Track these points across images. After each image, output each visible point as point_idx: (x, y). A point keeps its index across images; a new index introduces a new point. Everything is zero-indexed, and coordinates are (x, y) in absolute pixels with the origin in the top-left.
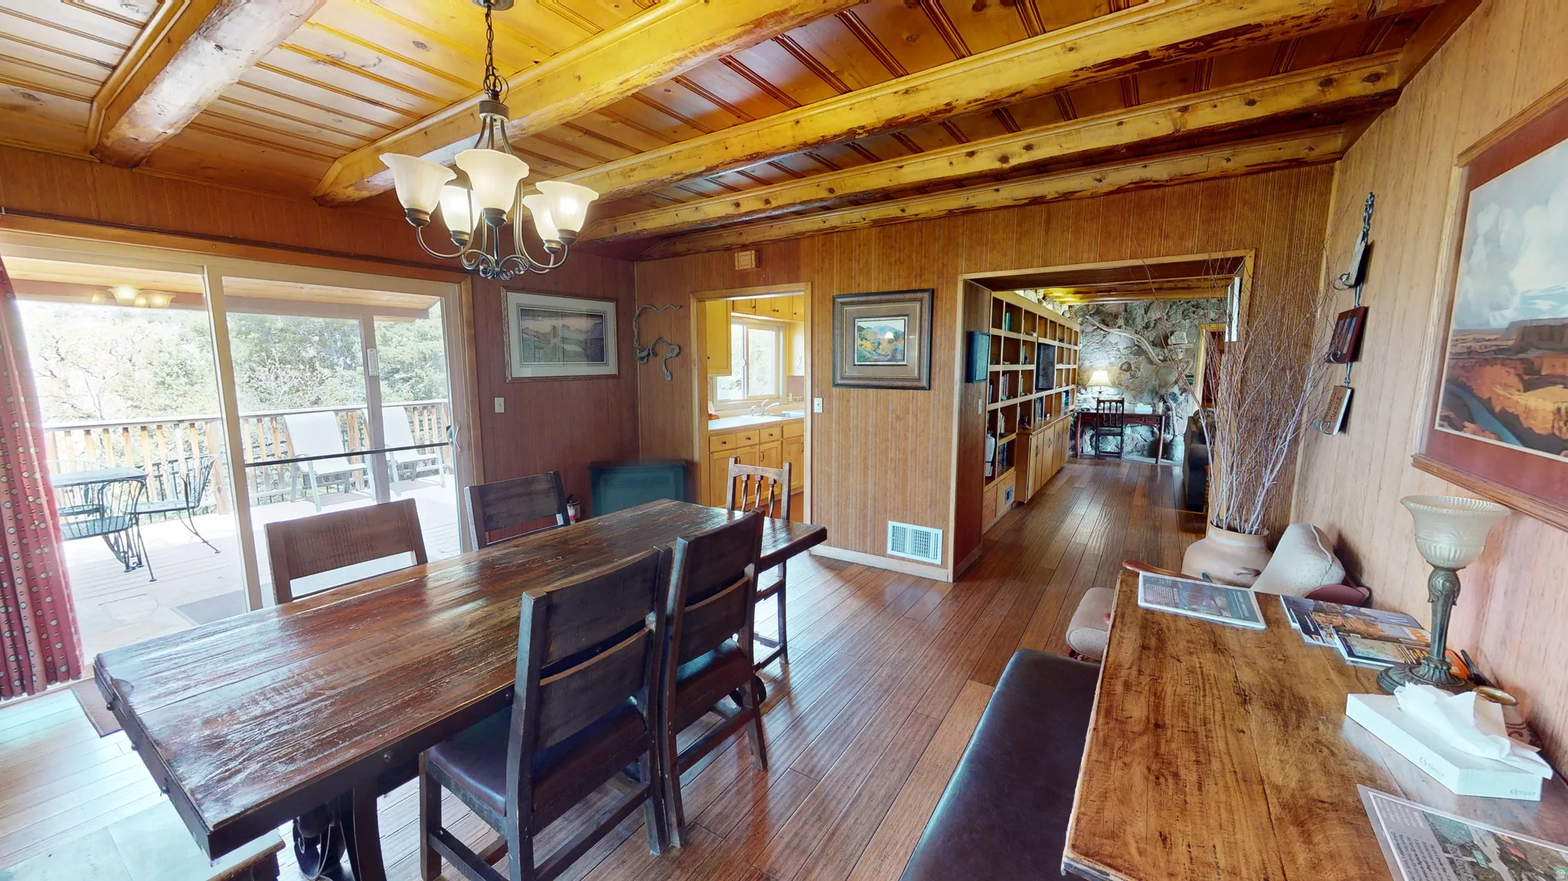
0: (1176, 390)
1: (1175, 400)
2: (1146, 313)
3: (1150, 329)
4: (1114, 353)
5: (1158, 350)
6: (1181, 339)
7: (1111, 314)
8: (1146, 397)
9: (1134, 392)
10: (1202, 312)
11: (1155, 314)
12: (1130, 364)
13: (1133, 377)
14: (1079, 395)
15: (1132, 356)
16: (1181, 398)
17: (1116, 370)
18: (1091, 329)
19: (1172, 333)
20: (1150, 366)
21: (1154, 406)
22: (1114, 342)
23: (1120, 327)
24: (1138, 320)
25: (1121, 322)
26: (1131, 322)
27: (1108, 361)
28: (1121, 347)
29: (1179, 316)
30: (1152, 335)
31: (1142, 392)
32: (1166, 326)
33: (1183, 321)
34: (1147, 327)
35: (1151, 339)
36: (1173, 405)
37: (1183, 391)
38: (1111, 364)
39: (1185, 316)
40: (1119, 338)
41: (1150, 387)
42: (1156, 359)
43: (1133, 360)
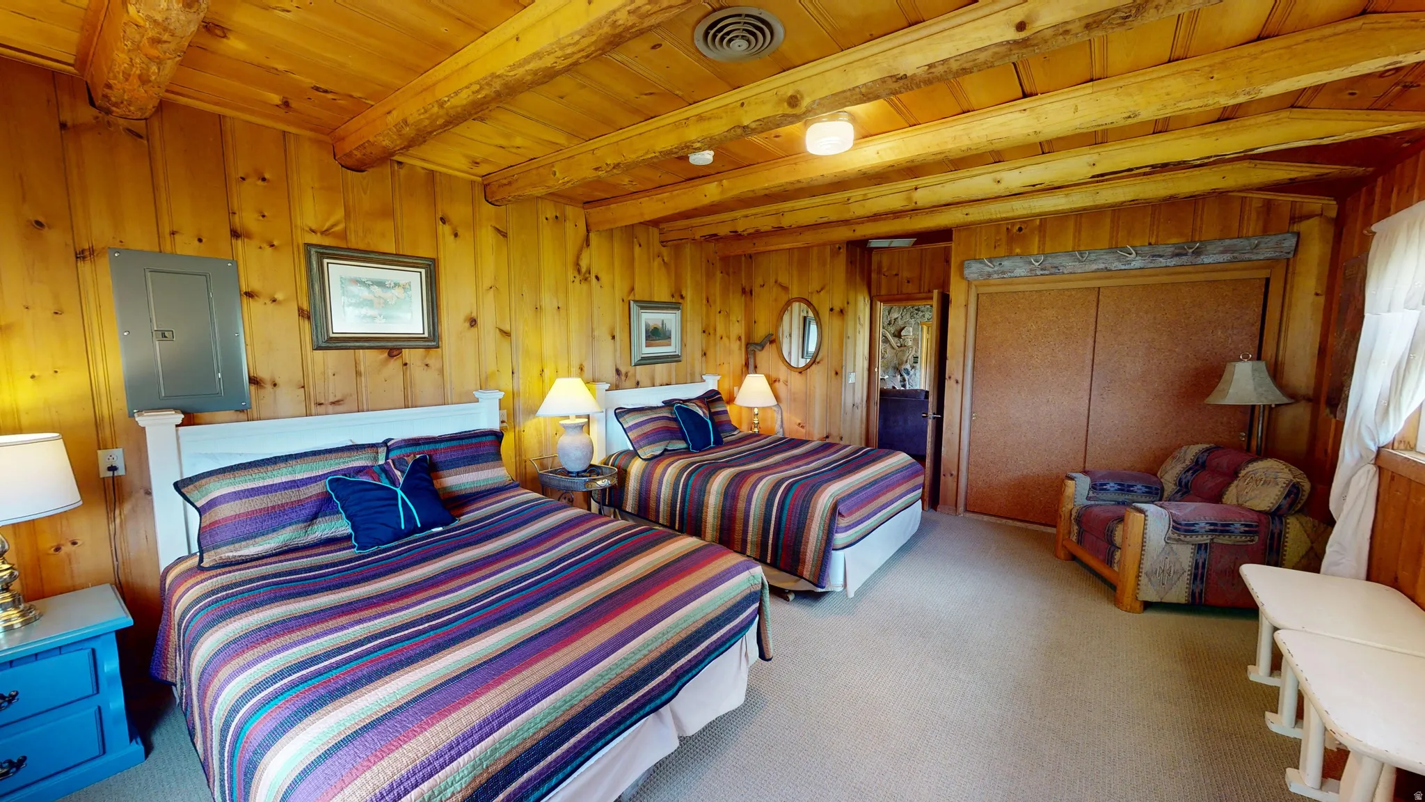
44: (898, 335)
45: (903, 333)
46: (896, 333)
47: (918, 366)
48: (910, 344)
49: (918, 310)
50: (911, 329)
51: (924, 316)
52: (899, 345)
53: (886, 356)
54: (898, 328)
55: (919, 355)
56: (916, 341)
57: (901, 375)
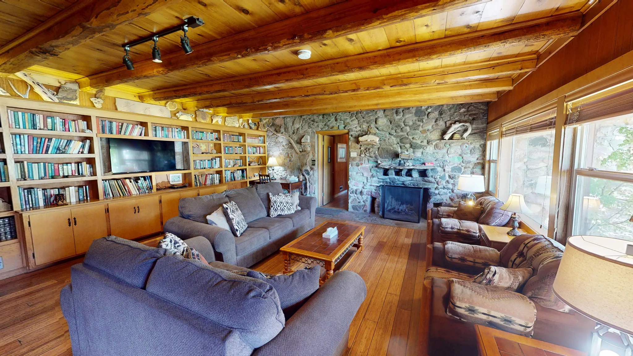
0: (308, 168)
1: (308, 174)
2: (293, 125)
3: (295, 134)
4: (281, 148)
5: (299, 146)
6: (307, 139)
7: (278, 126)
8: (296, 172)
9: (291, 170)
10: (316, 124)
11: (297, 126)
12: (288, 154)
13: (290, 161)
14: (269, 171)
15: (289, 149)
16: (311, 173)
17: (282, 157)
18: (271, 134)
19: (303, 137)
20: (297, 155)
21: (298, 177)
22: (281, 141)
23: (282, 133)
24: (290, 129)
25: (282, 130)
26: (286, 130)
27: (279, 152)
28: (284, 144)
29: (306, 126)
30: (296, 137)
31: (294, 169)
32: (301, 132)
33: (309, 130)
34: (293, 133)
35: (296, 140)
36: (307, 176)
37: (312, 169)
38: (280, 153)
39: (309, 127)
40: (282, 139)
41: (297, 166)
42: (298, 151)
43: (290, 151)
44: (299, 142)
45: (303, 140)
46: (299, 141)
47: (315, 167)
48: (309, 149)
49: (313, 121)
50: (309, 137)
51: (318, 126)
52: (301, 150)
53: (292, 159)
54: (300, 136)
55: (316, 158)
56: (313, 147)
57: (303, 175)
